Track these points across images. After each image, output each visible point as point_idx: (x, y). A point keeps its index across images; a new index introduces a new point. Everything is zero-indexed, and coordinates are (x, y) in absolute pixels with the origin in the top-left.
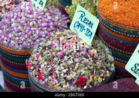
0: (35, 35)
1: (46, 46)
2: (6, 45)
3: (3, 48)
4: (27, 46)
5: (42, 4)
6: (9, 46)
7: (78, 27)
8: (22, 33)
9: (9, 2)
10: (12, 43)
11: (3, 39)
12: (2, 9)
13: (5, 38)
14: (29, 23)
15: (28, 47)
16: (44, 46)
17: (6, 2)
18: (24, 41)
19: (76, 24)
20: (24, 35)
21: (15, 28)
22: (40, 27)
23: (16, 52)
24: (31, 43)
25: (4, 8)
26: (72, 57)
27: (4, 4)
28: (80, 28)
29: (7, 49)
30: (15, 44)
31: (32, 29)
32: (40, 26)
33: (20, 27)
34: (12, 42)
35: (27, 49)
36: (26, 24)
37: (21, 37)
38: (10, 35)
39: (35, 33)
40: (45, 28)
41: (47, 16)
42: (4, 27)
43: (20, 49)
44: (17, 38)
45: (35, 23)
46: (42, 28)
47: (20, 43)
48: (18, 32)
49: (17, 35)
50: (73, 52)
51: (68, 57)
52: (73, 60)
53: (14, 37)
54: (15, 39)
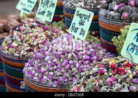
0: (74, 69)
1: (91, 75)
2: (36, 82)
3: (33, 87)
4: (63, 83)
5: (83, 34)
6: (41, 83)
7: (132, 50)
8: (58, 66)
9: (42, 40)
10: (45, 79)
11: (34, 75)
12: (33, 48)
13: (36, 74)
14: (67, 55)
15: (65, 83)
16: (88, 75)
17: (39, 40)
18: (60, 77)
19: (130, 47)
20: (61, 69)
21: (49, 62)
22: (80, 60)
23: (49, 91)
24: (69, 79)
25: (36, 47)
26: (126, 84)
27: (37, 42)
28: (135, 51)
29: (38, 87)
30: (49, 80)
31: (71, 62)
32: (80, 58)
33: (55, 60)
34: (45, 77)
35: (64, 87)
36: (63, 56)
37: (57, 71)
38: (43, 69)
39: (74, 67)
40: (87, 62)
41: (89, 49)
42: (36, 62)
43: (55, 86)
44: (52, 73)
45: (74, 54)
46: (83, 61)
47: (54, 78)
48: (53, 66)
49: (51, 68)
50: (128, 77)
51: (122, 85)
52: (129, 88)
53: (47, 72)
54: (48, 74)
